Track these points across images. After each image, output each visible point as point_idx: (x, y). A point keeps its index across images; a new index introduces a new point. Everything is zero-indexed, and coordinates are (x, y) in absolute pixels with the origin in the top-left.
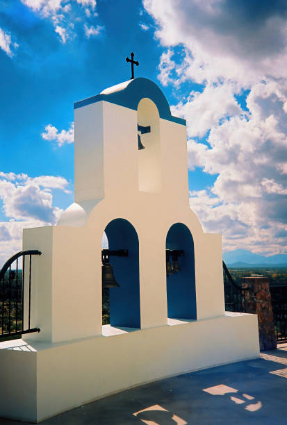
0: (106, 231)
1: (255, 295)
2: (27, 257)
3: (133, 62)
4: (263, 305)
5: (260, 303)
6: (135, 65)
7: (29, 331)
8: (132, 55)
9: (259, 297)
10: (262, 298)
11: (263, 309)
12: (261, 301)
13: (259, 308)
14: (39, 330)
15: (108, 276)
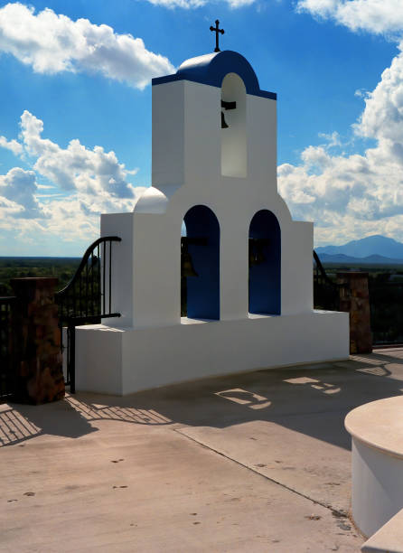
0: (185, 219)
1: (351, 292)
2: (108, 243)
3: (217, 30)
4: (359, 304)
5: (356, 301)
6: (220, 34)
7: (111, 315)
8: (217, 22)
9: (355, 294)
10: (359, 295)
11: (360, 308)
12: (357, 299)
13: (354, 306)
14: (119, 315)
15: (187, 265)
